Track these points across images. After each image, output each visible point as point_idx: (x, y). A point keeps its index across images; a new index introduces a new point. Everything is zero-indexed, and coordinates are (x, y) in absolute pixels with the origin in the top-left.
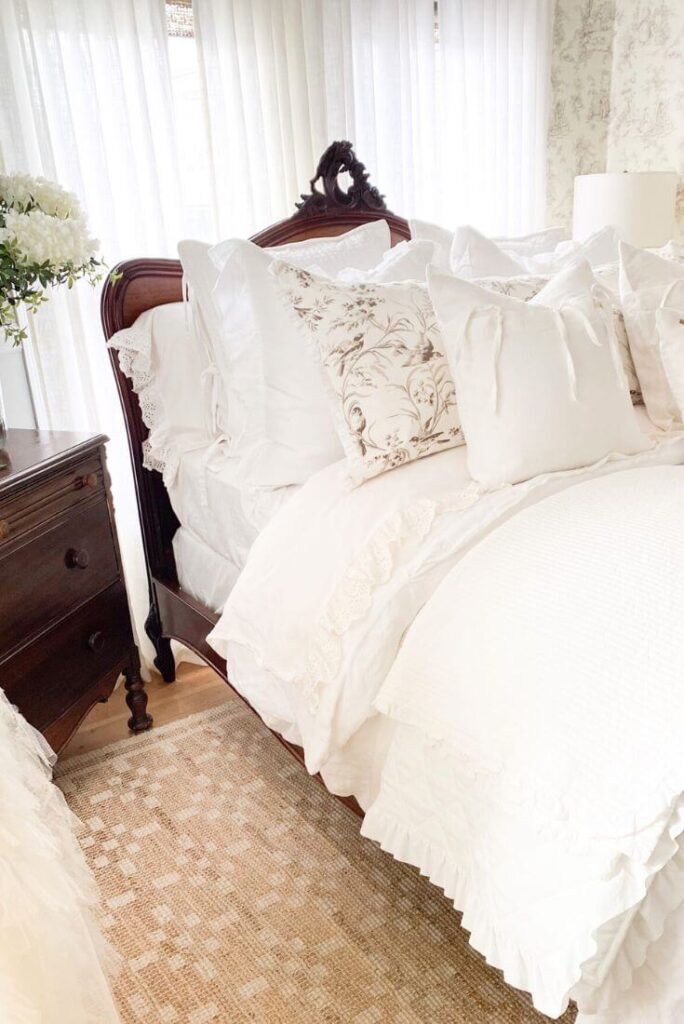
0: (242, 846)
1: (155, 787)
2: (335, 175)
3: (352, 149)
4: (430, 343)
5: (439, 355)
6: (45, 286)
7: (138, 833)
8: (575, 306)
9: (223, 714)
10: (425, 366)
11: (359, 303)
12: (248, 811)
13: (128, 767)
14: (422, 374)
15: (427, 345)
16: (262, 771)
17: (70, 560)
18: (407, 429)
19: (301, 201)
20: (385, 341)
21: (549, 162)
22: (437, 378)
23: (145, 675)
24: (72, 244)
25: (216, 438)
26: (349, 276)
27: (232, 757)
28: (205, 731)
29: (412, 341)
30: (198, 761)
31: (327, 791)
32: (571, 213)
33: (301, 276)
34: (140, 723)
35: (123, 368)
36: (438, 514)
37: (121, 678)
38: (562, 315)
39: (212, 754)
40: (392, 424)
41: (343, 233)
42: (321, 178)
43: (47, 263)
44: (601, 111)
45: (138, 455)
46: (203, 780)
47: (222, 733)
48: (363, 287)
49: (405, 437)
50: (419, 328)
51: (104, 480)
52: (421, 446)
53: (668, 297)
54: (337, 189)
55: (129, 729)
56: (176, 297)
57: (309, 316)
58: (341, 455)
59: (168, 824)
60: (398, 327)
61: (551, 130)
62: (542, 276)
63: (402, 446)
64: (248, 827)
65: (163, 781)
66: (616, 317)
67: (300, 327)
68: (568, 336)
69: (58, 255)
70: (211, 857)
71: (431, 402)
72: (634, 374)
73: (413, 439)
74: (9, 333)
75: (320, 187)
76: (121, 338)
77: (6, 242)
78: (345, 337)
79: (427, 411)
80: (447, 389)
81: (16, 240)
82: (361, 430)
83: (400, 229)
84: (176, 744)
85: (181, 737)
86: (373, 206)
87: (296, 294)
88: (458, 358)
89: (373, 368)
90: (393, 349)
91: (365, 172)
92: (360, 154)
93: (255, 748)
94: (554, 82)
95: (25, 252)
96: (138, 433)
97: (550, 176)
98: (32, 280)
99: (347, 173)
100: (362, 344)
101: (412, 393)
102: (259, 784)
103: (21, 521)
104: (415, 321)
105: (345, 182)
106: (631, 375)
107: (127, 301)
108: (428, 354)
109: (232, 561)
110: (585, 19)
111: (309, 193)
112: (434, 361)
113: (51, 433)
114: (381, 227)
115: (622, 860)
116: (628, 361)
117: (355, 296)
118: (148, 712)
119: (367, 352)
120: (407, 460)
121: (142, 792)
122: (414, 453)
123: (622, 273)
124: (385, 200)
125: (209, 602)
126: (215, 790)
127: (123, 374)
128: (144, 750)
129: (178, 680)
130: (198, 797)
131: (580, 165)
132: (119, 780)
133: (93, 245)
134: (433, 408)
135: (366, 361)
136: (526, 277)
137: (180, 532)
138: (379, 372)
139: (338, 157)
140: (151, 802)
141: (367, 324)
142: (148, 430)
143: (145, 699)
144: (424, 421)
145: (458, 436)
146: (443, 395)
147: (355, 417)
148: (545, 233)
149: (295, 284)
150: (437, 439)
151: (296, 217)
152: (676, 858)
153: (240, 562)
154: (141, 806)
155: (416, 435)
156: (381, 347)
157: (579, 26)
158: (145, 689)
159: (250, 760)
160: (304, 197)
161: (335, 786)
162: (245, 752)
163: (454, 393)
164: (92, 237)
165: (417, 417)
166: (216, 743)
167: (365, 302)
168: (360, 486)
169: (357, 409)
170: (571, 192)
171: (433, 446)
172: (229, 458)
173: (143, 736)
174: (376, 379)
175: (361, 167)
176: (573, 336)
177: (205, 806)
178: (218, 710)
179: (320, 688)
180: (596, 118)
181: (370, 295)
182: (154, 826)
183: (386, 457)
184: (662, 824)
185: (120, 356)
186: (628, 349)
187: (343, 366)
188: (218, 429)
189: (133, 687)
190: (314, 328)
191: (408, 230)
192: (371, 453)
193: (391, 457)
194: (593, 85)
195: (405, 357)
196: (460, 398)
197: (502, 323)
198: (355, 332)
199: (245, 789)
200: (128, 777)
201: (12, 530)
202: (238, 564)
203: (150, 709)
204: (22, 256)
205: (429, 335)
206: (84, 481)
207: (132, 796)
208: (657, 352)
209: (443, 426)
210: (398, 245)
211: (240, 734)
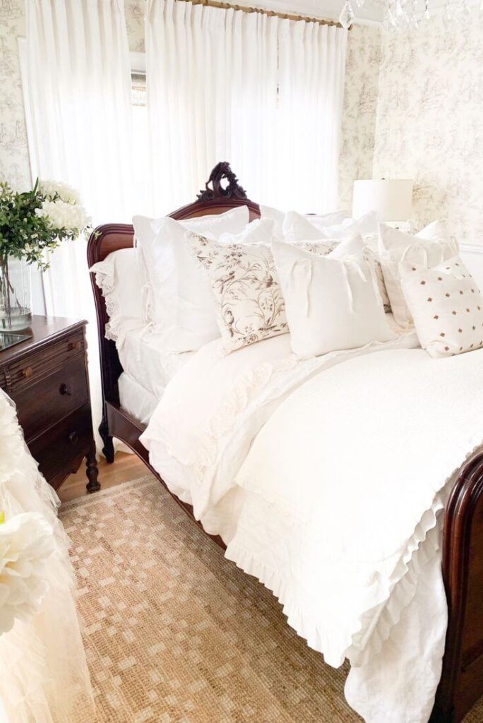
0: (151, 563)
1: (101, 525)
2: (219, 179)
3: (230, 166)
4: (271, 277)
5: (276, 283)
6: (61, 240)
7: (91, 552)
8: (353, 259)
9: (142, 483)
10: (268, 289)
11: (233, 255)
12: (155, 542)
13: (85, 513)
14: (266, 294)
15: (269, 278)
16: (165, 519)
17: (63, 390)
18: (257, 323)
19: (200, 194)
20: (247, 275)
21: (340, 172)
22: (274, 297)
23: (97, 458)
24: (77, 219)
25: (149, 322)
26: (226, 239)
27: (146, 509)
28: (131, 494)
29: (261, 276)
30: (126, 510)
31: (204, 531)
32: (352, 199)
33: (202, 240)
34: (93, 487)
35: (98, 283)
36: (273, 372)
37: (85, 459)
38: (345, 264)
39: (135, 508)
40: (248, 319)
41: (224, 212)
42: (211, 182)
43: (63, 229)
44: (370, 144)
45: (102, 331)
46: (129, 522)
47: (140, 494)
48: (235, 246)
49: (256, 328)
50: (265, 269)
51: (84, 345)
52: (264, 333)
53: (406, 254)
54: (220, 188)
55: (86, 490)
56: (130, 245)
57: (205, 261)
58: (219, 336)
59: (109, 548)
60: (254, 268)
61: (341, 155)
62: (335, 240)
63: (254, 333)
64: (155, 552)
65: (105, 522)
66: (377, 264)
67: (200, 267)
68: (349, 276)
69: (70, 224)
70: (132, 569)
71: (271, 309)
72: (386, 295)
73: (260, 329)
74: (40, 265)
75: (211, 186)
76: (97, 267)
77: (43, 217)
78: (224, 273)
79: (268, 314)
80: (280, 302)
81: (48, 216)
82: (231, 323)
83: (254, 209)
84: (114, 500)
85: (116, 496)
86: (239, 196)
87: (198, 250)
88: (287, 286)
89: (239, 290)
90: (250, 280)
91: (236, 178)
92: (233, 169)
93: (160, 505)
94: (343, 129)
95: (52, 222)
96: (103, 318)
97: (340, 179)
98: (54, 237)
99: (226, 179)
100: (233, 277)
101: (261, 304)
102: (162, 526)
103: (38, 368)
104: (262, 264)
105: (225, 183)
106: (384, 296)
107: (102, 246)
108: (270, 283)
109: (153, 393)
110: (361, 96)
111: (205, 189)
112: (273, 287)
113: (54, 318)
114: (244, 209)
115: (376, 575)
116: (382, 288)
117: (230, 252)
118: (98, 480)
119: (236, 281)
120: (256, 340)
121: (93, 528)
122: (260, 337)
123: (380, 241)
124: (246, 193)
125: (137, 416)
126: (136, 529)
127: (97, 286)
128: (95, 503)
129: (115, 462)
130: (126, 533)
131: (358, 173)
132: (80, 520)
133: (89, 219)
134: (272, 313)
135: (236, 286)
136: (325, 241)
137: (123, 375)
138: (243, 292)
139: (221, 170)
140: (99, 534)
141: (237, 266)
142: (108, 317)
143: (97, 472)
144: (266, 319)
145: (285, 328)
146: (278, 305)
147: (229, 316)
148: (336, 213)
149: (198, 243)
150: (273, 329)
151: (197, 202)
152: (407, 575)
153: (158, 394)
154: (93, 537)
155: (262, 326)
156: (244, 279)
157: (357, 99)
158: (98, 466)
159: (156, 512)
160: (201, 191)
161: (209, 529)
162: (153, 507)
163: (284, 304)
164: (87, 215)
165: (263, 317)
166: (137, 500)
167: (236, 254)
168: (229, 354)
169: (230, 312)
170: (352, 188)
171: (271, 333)
172: (154, 334)
173: (95, 494)
174: (241, 296)
175: (234, 176)
176: (351, 277)
177: (129, 538)
178: (139, 480)
179: (204, 469)
180: (366, 148)
181: (239, 251)
182: (100, 549)
183: (244, 338)
184: (399, 555)
185: (96, 277)
186: (383, 282)
187: (223, 288)
188: (149, 318)
189: (91, 465)
190: (208, 268)
191: (259, 210)
192: (236, 336)
193: (248, 339)
194: (365, 130)
195: (257, 285)
196: (287, 307)
197: (312, 269)
198: (230, 271)
199: (153, 529)
200: (85, 518)
201: (33, 373)
202: (157, 395)
203: (100, 478)
204: (50, 225)
205: (271, 273)
206: (74, 346)
207: (87, 530)
208: (400, 283)
209: (277, 322)
210: (254, 221)
211: (151, 496)
